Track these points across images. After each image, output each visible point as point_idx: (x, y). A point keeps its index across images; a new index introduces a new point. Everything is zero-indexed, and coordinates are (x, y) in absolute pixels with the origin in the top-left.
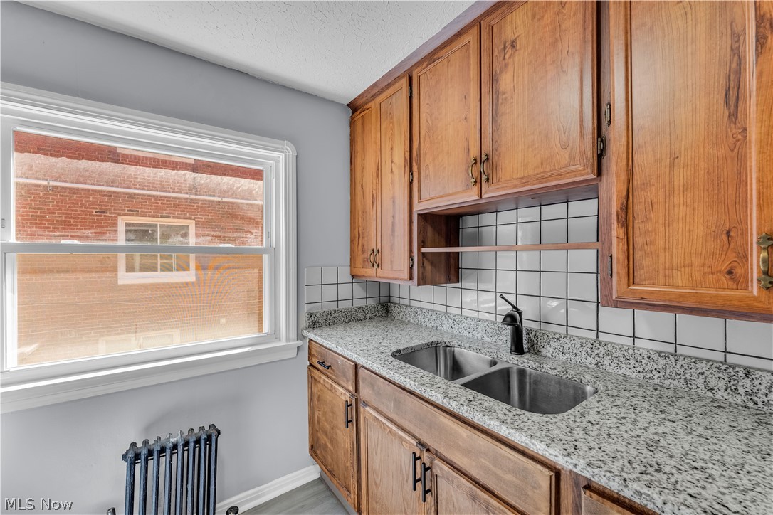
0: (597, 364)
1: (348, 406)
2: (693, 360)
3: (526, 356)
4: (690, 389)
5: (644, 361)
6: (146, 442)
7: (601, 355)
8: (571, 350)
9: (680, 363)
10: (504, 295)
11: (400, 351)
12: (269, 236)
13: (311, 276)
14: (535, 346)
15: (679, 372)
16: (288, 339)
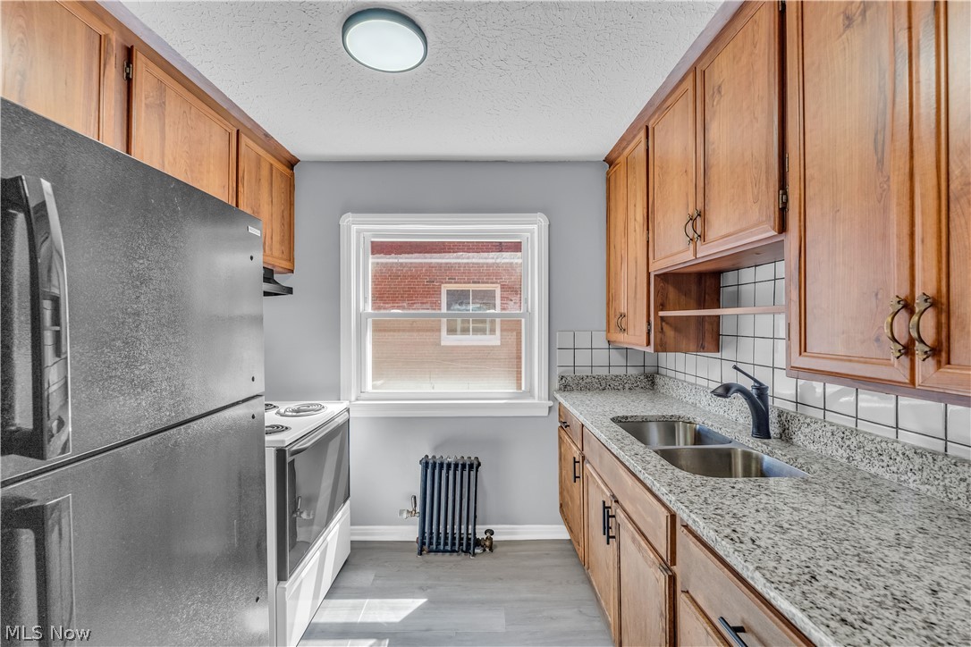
0: (848, 458)
1: (575, 462)
2: (953, 461)
3: (772, 442)
4: (951, 499)
5: (898, 459)
6: (434, 457)
7: (852, 447)
8: (822, 439)
9: (939, 463)
10: (739, 366)
11: (627, 417)
12: (527, 302)
13: (563, 339)
14: (787, 431)
15: (937, 477)
16: (540, 398)
